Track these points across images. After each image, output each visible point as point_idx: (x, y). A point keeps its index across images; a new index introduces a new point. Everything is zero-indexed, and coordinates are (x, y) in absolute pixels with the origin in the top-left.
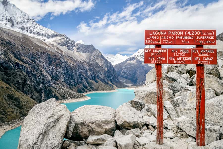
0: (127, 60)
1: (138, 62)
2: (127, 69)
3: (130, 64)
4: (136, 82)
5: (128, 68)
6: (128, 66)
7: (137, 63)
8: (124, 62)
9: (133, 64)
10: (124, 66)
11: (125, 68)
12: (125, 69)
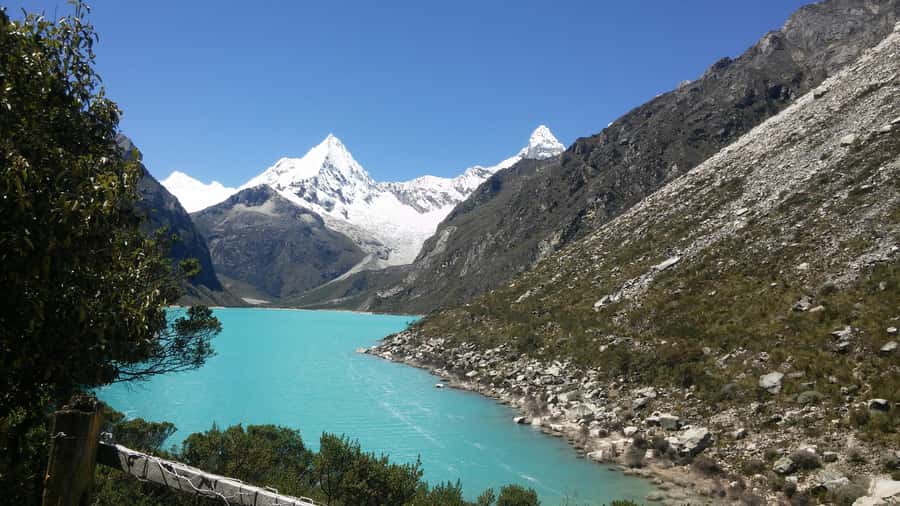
0: (234, 200)
1: (282, 211)
2: (237, 239)
3: (251, 219)
4: (280, 292)
5: (240, 233)
6: (241, 226)
7: (277, 215)
8: (219, 209)
9: (262, 217)
10: (221, 224)
11: (226, 234)
12: (228, 238)
